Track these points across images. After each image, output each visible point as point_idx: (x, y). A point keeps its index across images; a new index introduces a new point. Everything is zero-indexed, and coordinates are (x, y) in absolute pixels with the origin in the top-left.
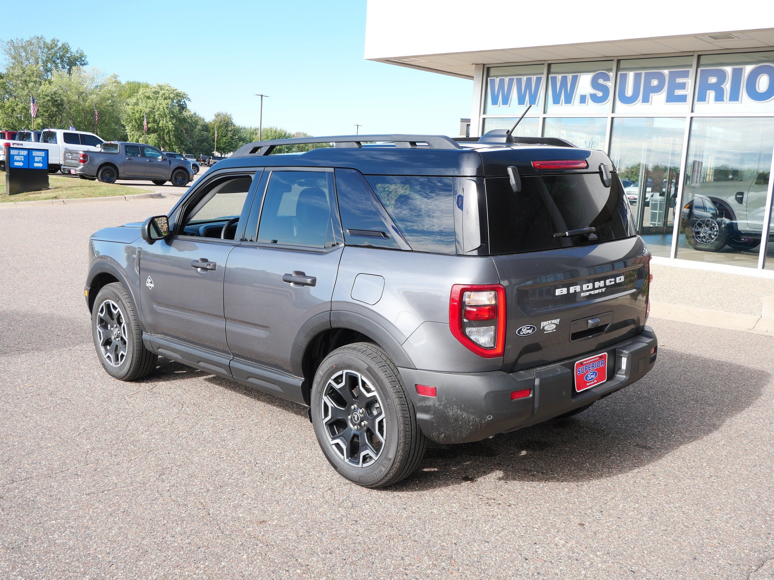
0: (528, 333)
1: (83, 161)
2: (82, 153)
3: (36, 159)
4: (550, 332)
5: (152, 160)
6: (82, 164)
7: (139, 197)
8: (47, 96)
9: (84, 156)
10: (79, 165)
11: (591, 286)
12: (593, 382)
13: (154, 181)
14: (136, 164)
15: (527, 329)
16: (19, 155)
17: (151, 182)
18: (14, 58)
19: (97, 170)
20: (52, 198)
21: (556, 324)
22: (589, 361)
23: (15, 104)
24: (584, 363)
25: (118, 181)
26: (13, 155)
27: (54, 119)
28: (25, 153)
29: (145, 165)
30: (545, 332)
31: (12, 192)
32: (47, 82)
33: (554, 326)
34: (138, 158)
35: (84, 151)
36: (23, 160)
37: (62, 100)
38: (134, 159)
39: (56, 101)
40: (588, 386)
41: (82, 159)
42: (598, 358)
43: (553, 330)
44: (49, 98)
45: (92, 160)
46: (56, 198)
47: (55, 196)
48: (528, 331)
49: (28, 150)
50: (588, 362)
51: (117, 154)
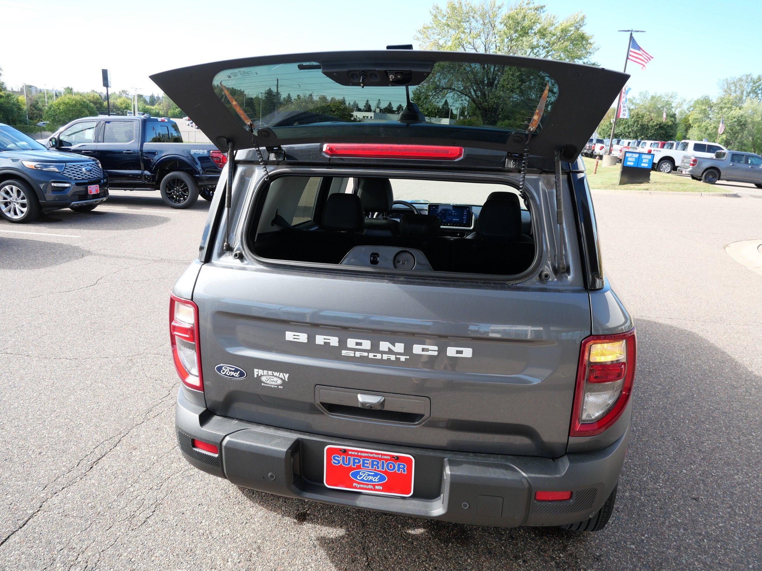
0: (233, 376)
1: (693, 165)
2: (693, 158)
3: (644, 161)
4: (273, 386)
5: (754, 166)
6: (691, 166)
7: (714, 195)
8: (734, 118)
9: (695, 161)
10: (689, 167)
11: (367, 344)
12: (371, 487)
13: (756, 185)
14: (737, 169)
15: (230, 371)
16: (632, 157)
17: (753, 185)
18: (725, 91)
19: (702, 172)
20: (644, 190)
21: (281, 379)
22: (366, 455)
23: (709, 124)
24: (350, 453)
25: (718, 182)
26: (628, 157)
27: (737, 135)
28: (637, 156)
29: (747, 170)
30: (263, 384)
31: (622, 183)
32: (738, 108)
33: (279, 382)
34: (742, 165)
35: (696, 157)
36: (634, 161)
37: (746, 121)
38: (738, 165)
39: (741, 122)
40: (355, 487)
41: (692, 163)
42: (389, 457)
43: (278, 386)
44: (736, 119)
45: (700, 163)
46: (647, 189)
47: (647, 188)
48: (232, 373)
49: (640, 153)
50: (363, 454)
51: (723, 160)
